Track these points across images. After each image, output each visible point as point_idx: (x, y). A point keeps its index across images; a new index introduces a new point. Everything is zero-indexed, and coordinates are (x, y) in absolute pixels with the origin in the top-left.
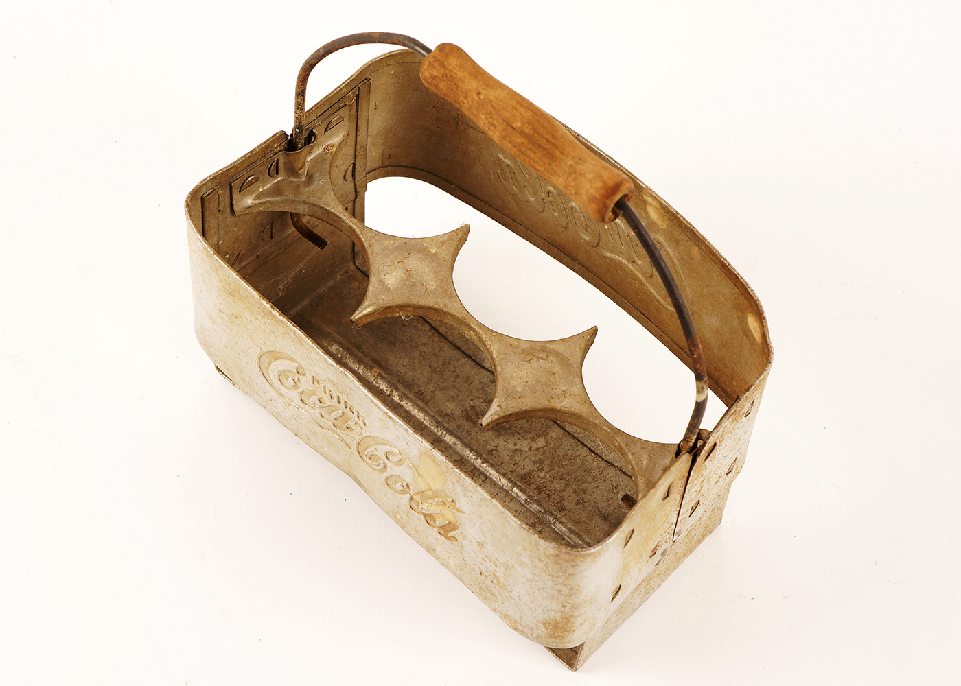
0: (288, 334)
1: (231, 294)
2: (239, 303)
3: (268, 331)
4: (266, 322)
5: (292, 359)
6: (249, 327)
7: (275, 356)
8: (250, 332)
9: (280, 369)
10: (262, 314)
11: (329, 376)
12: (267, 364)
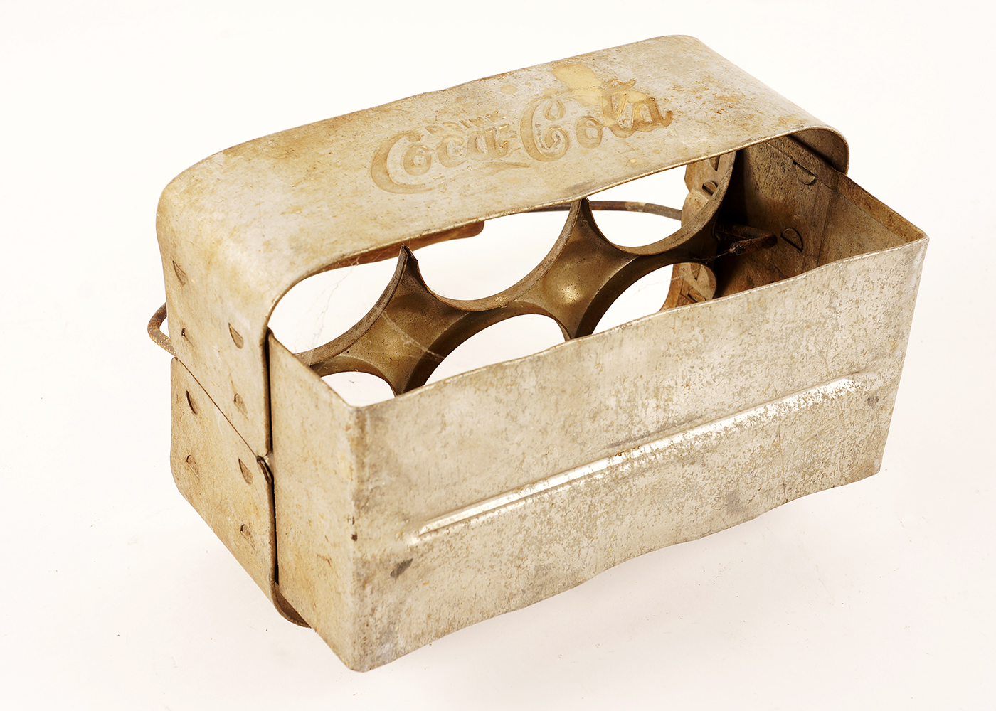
0: (369, 117)
1: (289, 153)
2: (304, 151)
3: (352, 140)
4: (342, 133)
5: (395, 139)
6: (334, 160)
7: (381, 159)
8: (339, 164)
9: (399, 160)
10: (332, 131)
11: (435, 108)
12: (385, 177)
